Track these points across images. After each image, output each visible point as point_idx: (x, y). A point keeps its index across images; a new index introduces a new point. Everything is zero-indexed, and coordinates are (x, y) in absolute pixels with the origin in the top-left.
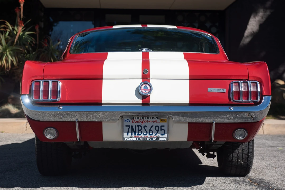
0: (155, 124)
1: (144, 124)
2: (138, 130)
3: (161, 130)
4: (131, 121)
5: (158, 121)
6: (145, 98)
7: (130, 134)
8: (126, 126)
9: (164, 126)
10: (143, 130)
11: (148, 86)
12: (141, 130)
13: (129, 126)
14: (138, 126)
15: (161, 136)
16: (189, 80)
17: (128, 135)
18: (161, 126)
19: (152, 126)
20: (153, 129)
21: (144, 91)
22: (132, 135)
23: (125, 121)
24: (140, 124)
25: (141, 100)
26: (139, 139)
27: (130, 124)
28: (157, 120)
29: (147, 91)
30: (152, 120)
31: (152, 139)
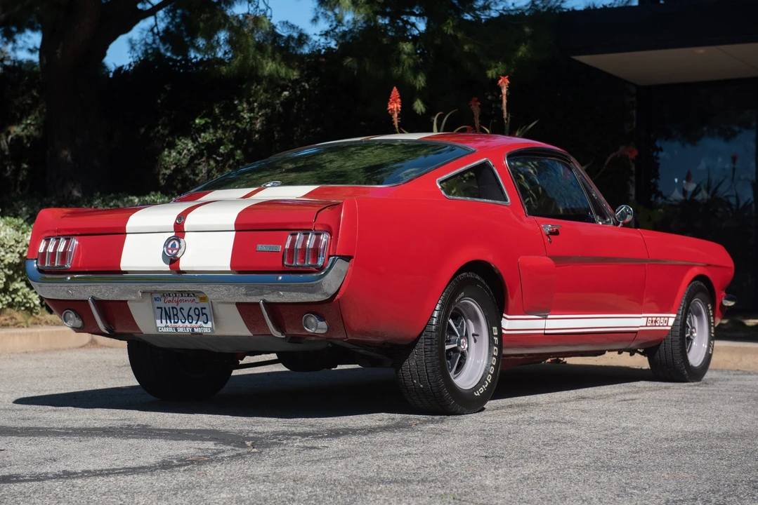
0: (194, 305)
1: (181, 305)
2: (174, 315)
3: (203, 314)
4: (163, 299)
5: (197, 300)
6: (173, 261)
7: (164, 321)
8: (158, 308)
9: (205, 308)
10: (179, 314)
11: (177, 243)
12: (176, 315)
13: (161, 308)
14: (173, 308)
15: (204, 325)
16: (235, 232)
17: (162, 322)
18: (202, 309)
19: (191, 308)
20: (192, 313)
21: (170, 251)
22: (167, 322)
23: (156, 299)
24: (174, 305)
25: (168, 266)
26: (176, 330)
27: (161, 304)
28: (195, 298)
29: (175, 252)
30: (189, 298)
31: (193, 330)
